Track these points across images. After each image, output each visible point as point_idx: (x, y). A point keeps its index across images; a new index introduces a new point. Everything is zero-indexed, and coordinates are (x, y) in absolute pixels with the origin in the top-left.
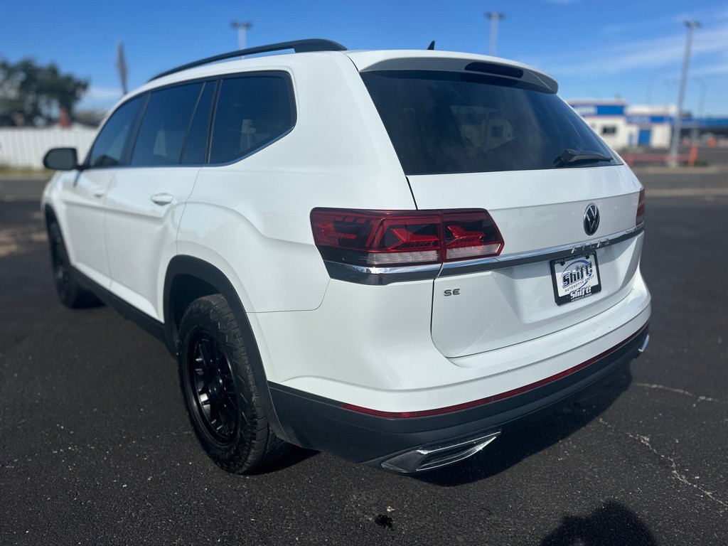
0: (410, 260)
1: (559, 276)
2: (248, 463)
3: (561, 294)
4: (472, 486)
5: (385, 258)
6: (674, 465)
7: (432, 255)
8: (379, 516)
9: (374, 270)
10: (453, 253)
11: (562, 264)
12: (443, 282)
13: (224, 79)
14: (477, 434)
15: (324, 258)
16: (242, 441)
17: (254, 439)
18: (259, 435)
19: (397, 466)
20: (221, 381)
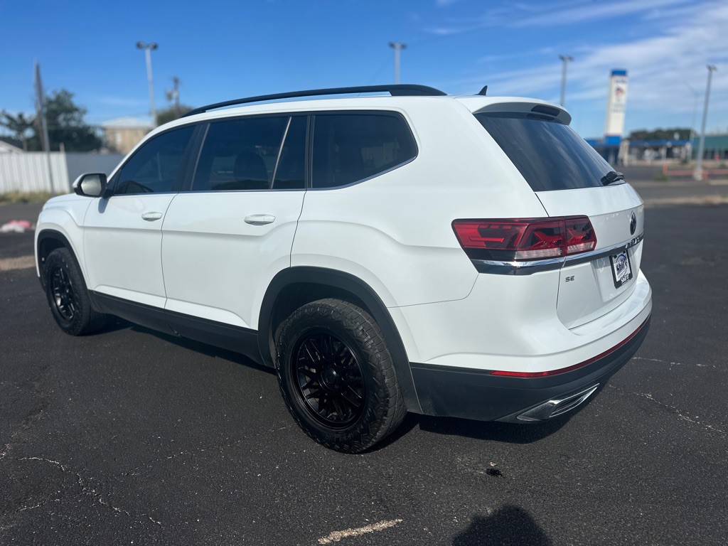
0: (542, 255)
1: (615, 265)
2: (375, 439)
3: (618, 280)
4: (544, 441)
5: (525, 254)
6: (677, 411)
7: (556, 251)
8: (488, 470)
9: (515, 264)
10: (570, 249)
11: (615, 257)
12: (566, 271)
13: (316, 115)
14: (586, 386)
15: (470, 258)
16: (373, 418)
17: (386, 416)
18: (390, 411)
19: (531, 417)
20: (335, 373)
